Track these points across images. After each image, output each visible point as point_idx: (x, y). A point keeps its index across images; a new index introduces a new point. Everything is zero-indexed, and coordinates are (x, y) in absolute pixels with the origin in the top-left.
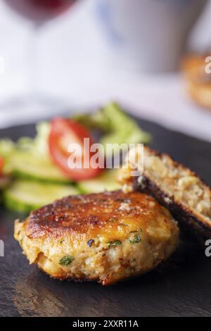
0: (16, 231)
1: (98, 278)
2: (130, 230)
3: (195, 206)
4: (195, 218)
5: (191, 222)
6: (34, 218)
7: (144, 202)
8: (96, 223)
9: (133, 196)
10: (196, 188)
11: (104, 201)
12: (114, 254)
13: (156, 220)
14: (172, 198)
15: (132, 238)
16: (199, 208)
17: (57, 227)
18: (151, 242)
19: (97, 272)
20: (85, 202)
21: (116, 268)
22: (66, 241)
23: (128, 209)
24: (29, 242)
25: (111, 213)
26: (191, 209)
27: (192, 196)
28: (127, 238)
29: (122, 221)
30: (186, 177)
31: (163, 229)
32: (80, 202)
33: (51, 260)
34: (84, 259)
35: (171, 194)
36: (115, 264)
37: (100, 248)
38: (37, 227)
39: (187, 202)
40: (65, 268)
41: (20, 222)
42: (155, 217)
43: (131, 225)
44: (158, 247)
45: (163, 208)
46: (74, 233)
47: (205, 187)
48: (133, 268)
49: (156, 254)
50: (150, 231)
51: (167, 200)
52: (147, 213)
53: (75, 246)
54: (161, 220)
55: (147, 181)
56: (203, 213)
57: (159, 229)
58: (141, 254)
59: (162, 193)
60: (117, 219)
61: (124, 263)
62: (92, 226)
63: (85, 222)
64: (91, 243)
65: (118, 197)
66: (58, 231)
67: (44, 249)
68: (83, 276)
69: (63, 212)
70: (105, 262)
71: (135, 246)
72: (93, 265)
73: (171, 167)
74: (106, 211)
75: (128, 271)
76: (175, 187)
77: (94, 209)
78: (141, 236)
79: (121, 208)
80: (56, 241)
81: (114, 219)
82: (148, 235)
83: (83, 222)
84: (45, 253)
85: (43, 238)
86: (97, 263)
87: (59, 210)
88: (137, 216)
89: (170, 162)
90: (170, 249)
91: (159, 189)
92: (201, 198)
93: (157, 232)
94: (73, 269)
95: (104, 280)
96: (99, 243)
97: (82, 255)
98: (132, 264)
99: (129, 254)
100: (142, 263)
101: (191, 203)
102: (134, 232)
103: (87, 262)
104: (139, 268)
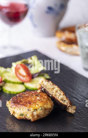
0: (7, 104)
1: (30, 120)
2: (40, 106)
3: (58, 98)
4: (58, 101)
5: (57, 102)
6: (12, 101)
7: (44, 96)
8: (30, 104)
9: (40, 94)
10: (59, 92)
11: (32, 95)
12: (35, 113)
13: (47, 102)
14: (52, 95)
15: (40, 108)
16: (60, 98)
17: (19, 104)
18: (46, 109)
19: (30, 118)
20: (27, 95)
21: (36, 117)
22: (22, 109)
23: (39, 99)
24: (11, 108)
25: (34, 100)
26: (57, 98)
27: (58, 94)
28: (39, 108)
29: (37, 103)
30: (56, 88)
31: (49, 105)
32: (25, 96)
33: (17, 114)
34: (26, 114)
35: (51, 94)
36: (35, 116)
37: (31, 111)
38: (13, 104)
39: (56, 96)
40: (21, 117)
41: (8, 101)
42: (47, 101)
43: (40, 105)
44: (47, 111)
45: (49, 98)
46: (24, 107)
47: (61, 91)
48: (41, 117)
49: (47, 113)
50: (45, 106)
51: (50, 95)
52: (45, 100)
53: (24, 111)
54: (48, 102)
55: (45, 90)
56: (60, 99)
57: (48, 106)
58: (43, 113)
59: (49, 93)
60: (36, 102)
61: (38, 116)
62: (29, 105)
63: (27, 103)
64: (29, 110)
65: (36, 94)
66: (19, 106)
67: (15, 111)
68: (26, 119)
69: (20, 99)
70: (33, 115)
71: (41, 111)
72: (29, 116)
73: (52, 85)
74: (33, 99)
75: (39, 118)
76: (53, 91)
77: (29, 98)
78: (43, 108)
79: (37, 98)
80: (18, 109)
81: (35, 102)
82: (45, 108)
83: (26, 103)
84: (15, 112)
85: (15, 108)
86: (30, 116)
87: (19, 98)
88: (42, 101)
89: (52, 83)
90: (51, 110)
91: (48, 92)
92: (60, 94)
93: (47, 107)
94: (23, 117)
95: (32, 120)
96: (31, 110)
97: (26, 113)
98: (40, 116)
99: (39, 113)
100: (43, 115)
101: (57, 96)
102: (41, 107)
103: (27, 115)
104: (42, 117)
